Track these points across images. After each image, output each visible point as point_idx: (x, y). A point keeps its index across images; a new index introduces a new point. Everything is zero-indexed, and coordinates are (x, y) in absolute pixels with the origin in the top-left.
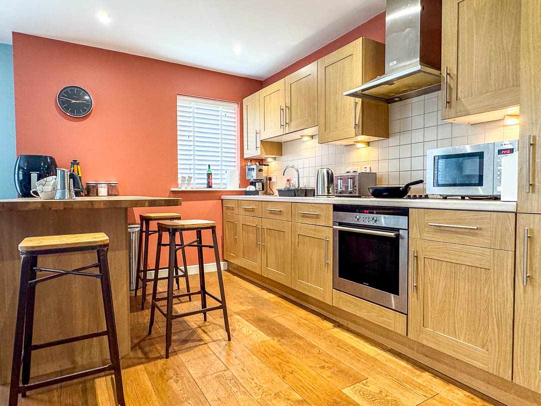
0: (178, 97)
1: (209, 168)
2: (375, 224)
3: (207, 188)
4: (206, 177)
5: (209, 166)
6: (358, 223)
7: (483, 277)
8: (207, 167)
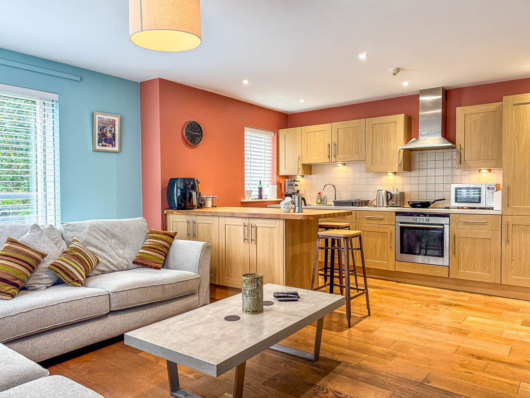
0: (246, 128)
1: (260, 183)
2: (428, 222)
3: (258, 199)
4: (257, 190)
5: (260, 181)
6: (416, 222)
7: (488, 243)
8: (259, 183)
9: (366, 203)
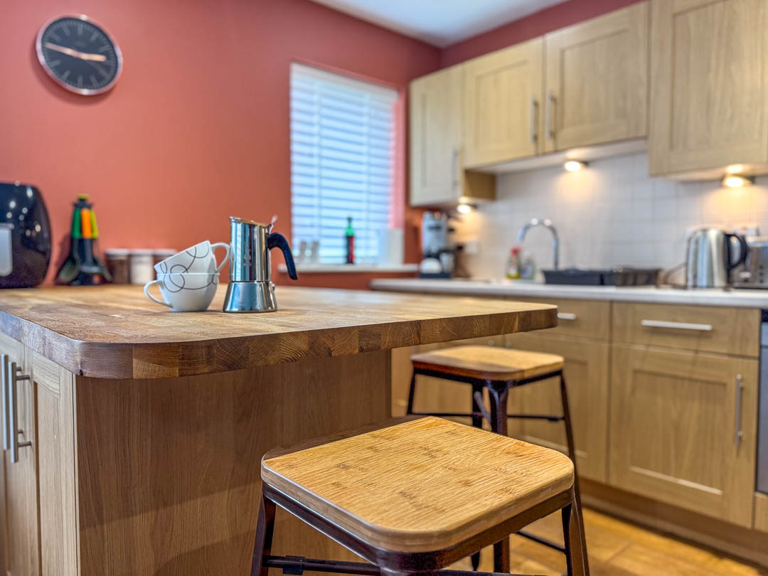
0: (294, 68)
1: (349, 224)
3: (344, 264)
5: (350, 219)
8: (345, 223)
9: (651, 277)
